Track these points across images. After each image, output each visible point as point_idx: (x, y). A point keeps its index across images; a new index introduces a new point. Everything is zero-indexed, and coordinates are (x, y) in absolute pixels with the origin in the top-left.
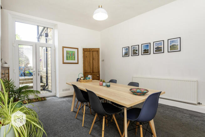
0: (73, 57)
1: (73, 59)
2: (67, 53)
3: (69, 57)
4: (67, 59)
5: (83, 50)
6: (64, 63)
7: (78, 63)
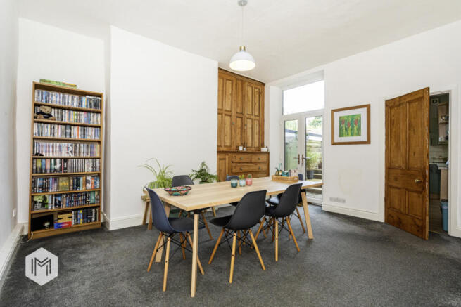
0: (356, 128)
1: (355, 132)
2: (342, 121)
3: (346, 129)
4: (341, 135)
5: (386, 105)
6: (334, 144)
7: (368, 142)
